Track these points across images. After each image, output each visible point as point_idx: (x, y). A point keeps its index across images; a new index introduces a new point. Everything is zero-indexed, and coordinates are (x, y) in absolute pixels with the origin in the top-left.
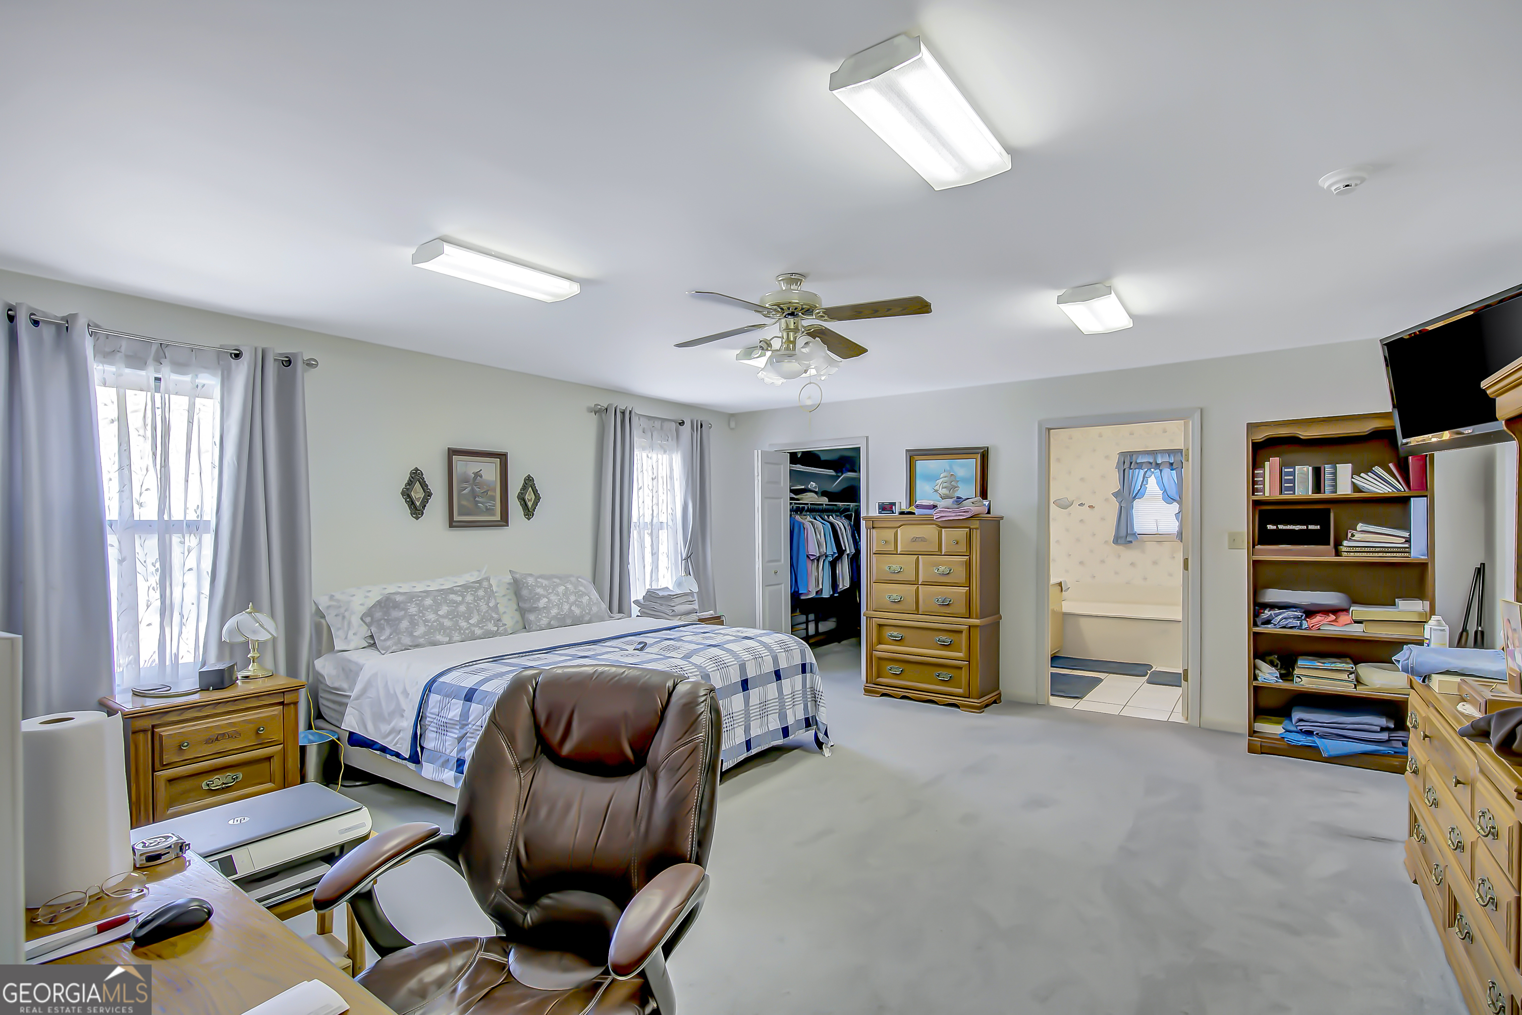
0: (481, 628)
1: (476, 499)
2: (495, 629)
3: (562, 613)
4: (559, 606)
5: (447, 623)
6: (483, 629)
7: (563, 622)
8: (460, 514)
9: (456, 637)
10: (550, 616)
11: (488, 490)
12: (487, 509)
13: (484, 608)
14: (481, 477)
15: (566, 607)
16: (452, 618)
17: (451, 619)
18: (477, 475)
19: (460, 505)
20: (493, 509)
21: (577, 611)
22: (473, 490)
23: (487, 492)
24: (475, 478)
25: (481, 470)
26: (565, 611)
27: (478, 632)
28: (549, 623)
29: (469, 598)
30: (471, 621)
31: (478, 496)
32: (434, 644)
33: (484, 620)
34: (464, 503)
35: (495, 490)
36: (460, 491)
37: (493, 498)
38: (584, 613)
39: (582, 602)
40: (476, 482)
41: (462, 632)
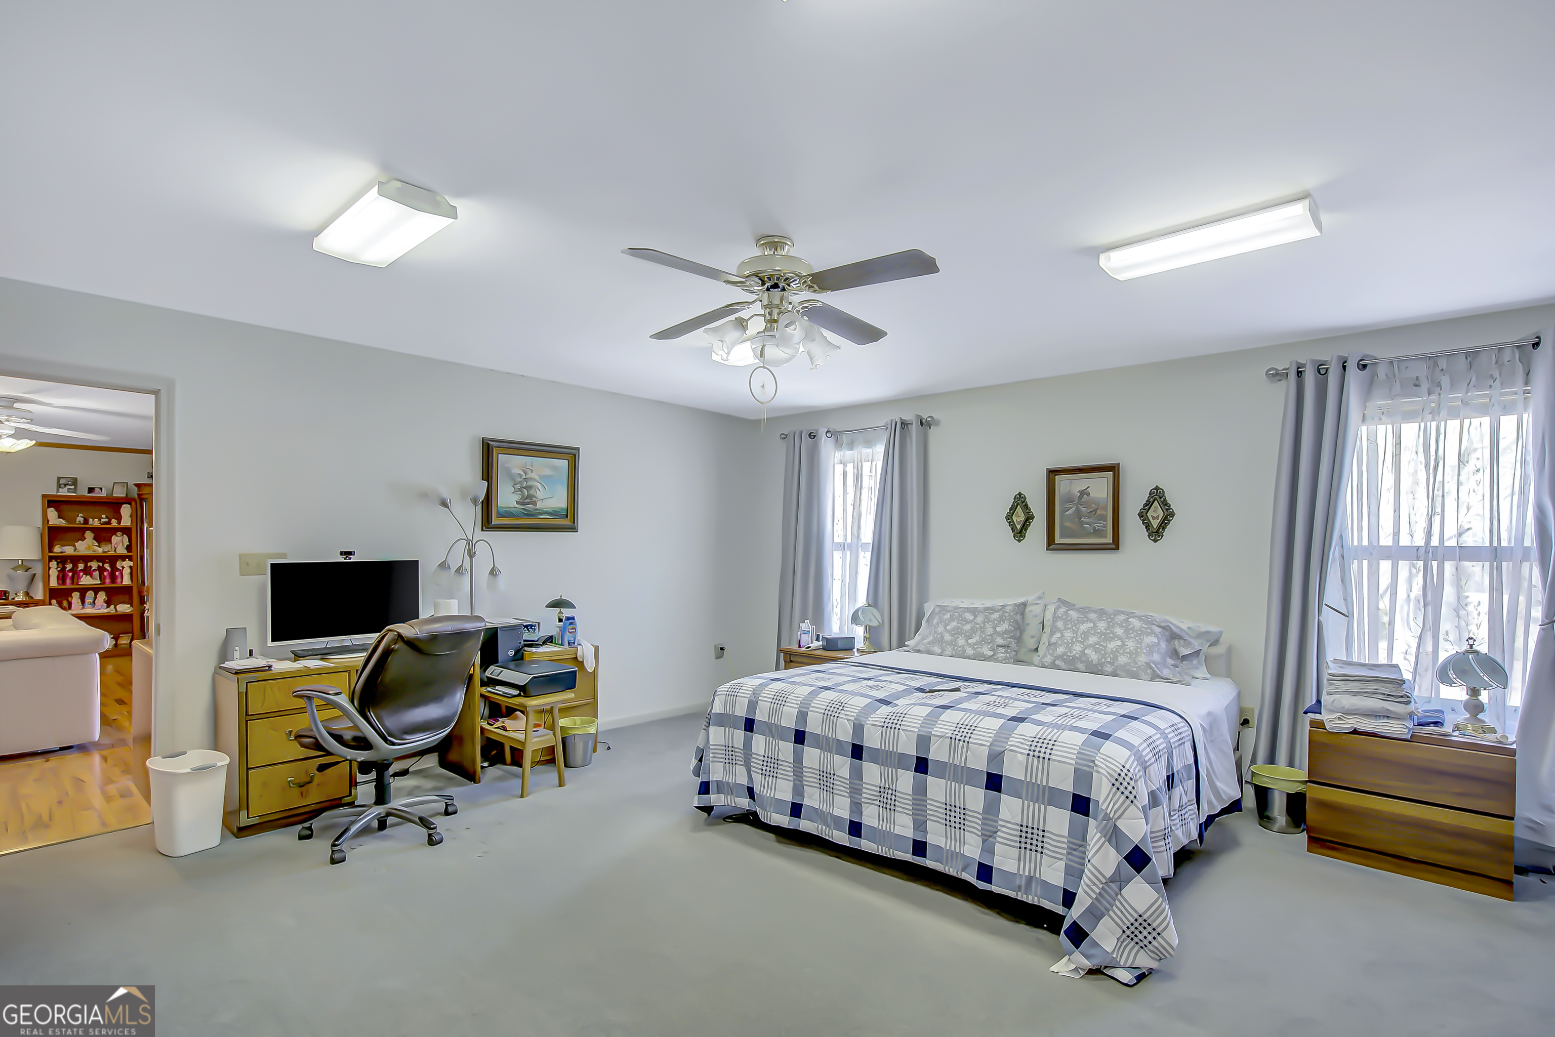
0: (975, 649)
1: (1082, 519)
2: (991, 653)
3: (1069, 654)
4: (1069, 645)
5: (948, 637)
6: (975, 650)
7: (1071, 664)
8: (1062, 536)
9: (949, 651)
10: (1056, 654)
11: (1097, 509)
12: (1095, 530)
13: (990, 631)
14: (1088, 494)
15: (1077, 648)
16: (955, 634)
17: (953, 635)
18: (1083, 493)
19: (1062, 527)
20: (1103, 530)
21: (1093, 656)
22: (1078, 510)
23: (1095, 511)
24: (1081, 497)
25: (1088, 487)
26: (1075, 652)
27: (970, 651)
28: (1054, 662)
29: (980, 619)
30: (970, 641)
31: (1085, 516)
32: (929, 652)
33: (983, 642)
34: (1068, 524)
35: (1105, 508)
36: (1063, 511)
37: (1103, 518)
38: (1103, 660)
39: (1106, 647)
40: (1082, 500)
41: (956, 648)
